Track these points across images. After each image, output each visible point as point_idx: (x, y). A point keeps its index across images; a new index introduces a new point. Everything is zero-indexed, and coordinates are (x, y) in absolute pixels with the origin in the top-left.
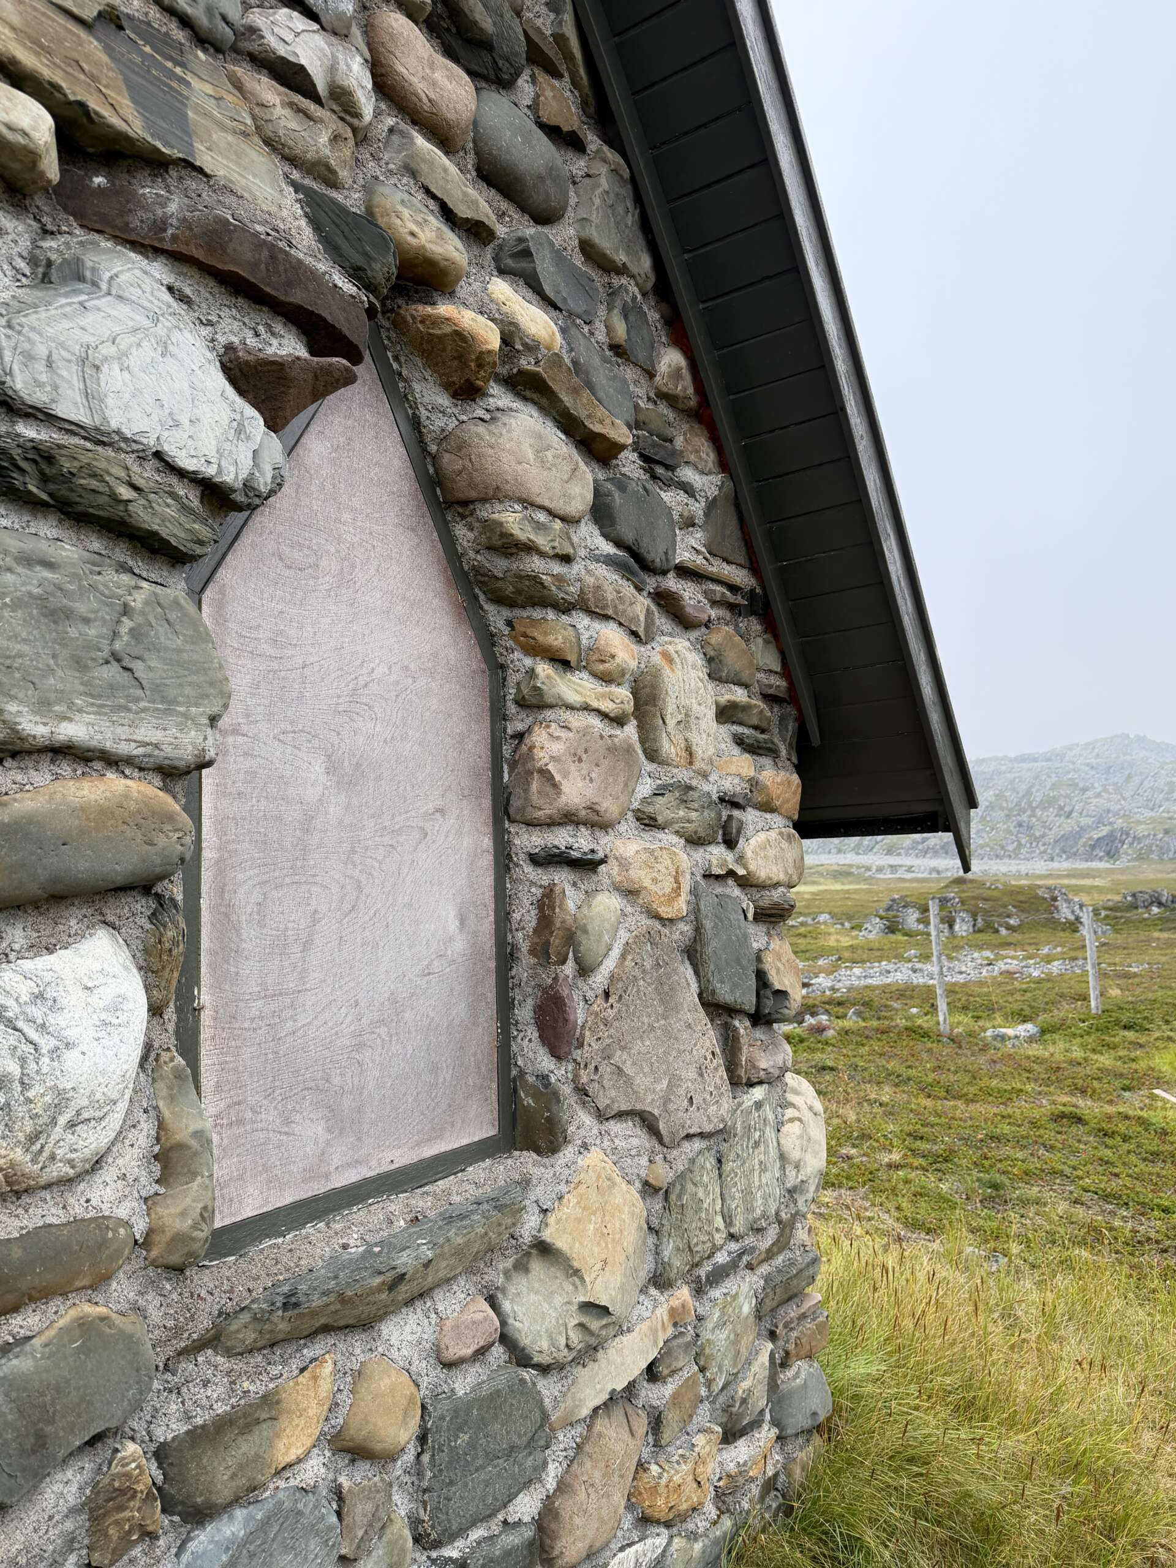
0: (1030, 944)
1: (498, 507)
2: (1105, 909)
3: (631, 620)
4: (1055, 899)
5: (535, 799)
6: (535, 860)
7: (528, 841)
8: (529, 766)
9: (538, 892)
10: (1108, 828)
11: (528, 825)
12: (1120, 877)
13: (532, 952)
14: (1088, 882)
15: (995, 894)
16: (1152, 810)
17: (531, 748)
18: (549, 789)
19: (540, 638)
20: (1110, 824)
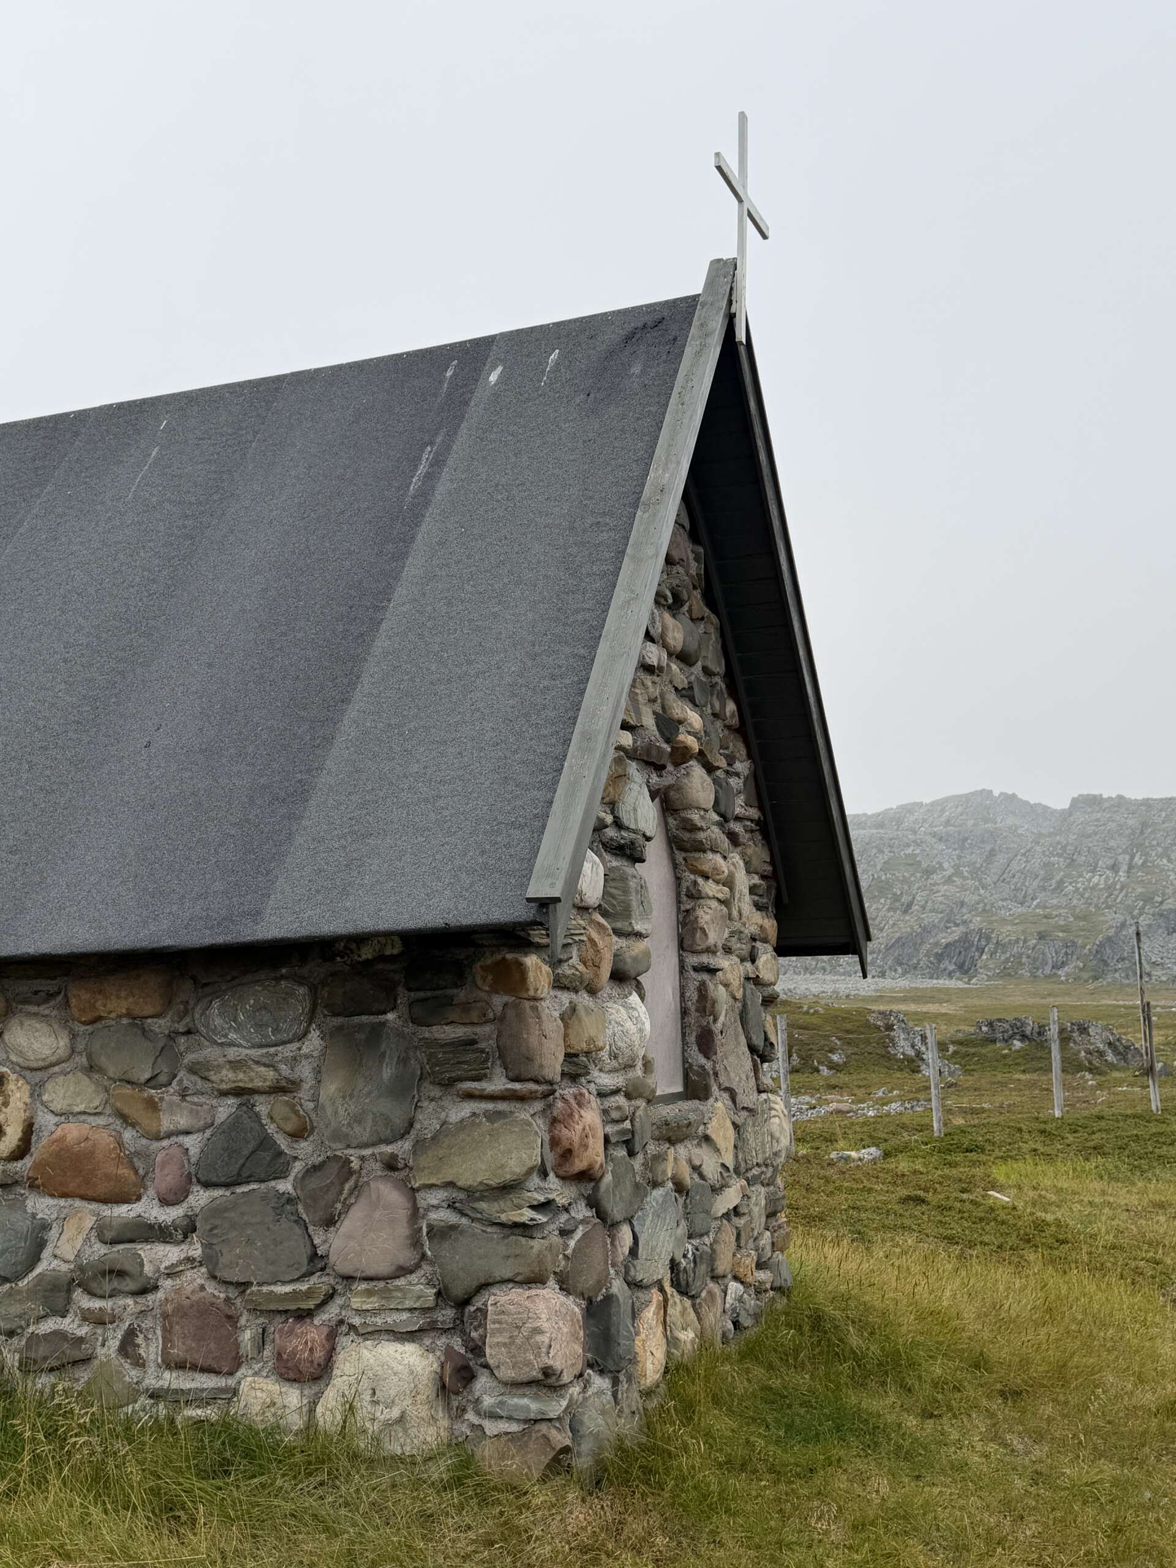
0: (859, 1087)
1: (690, 812)
2: (953, 1043)
3: (724, 851)
4: (890, 1028)
5: (698, 941)
6: (696, 969)
7: (692, 960)
8: (695, 926)
9: (697, 984)
10: (962, 929)
11: (692, 952)
12: (976, 1002)
13: (697, 1010)
14: (932, 1008)
15: (815, 1020)
16: (1022, 904)
17: (697, 918)
18: (704, 937)
19: (699, 867)
20: (965, 922)
